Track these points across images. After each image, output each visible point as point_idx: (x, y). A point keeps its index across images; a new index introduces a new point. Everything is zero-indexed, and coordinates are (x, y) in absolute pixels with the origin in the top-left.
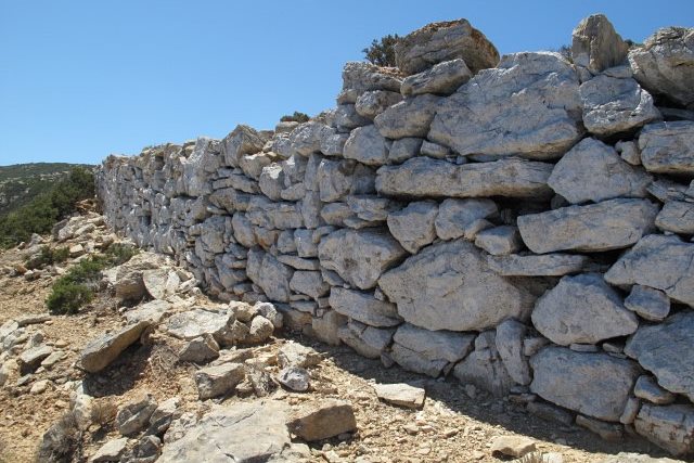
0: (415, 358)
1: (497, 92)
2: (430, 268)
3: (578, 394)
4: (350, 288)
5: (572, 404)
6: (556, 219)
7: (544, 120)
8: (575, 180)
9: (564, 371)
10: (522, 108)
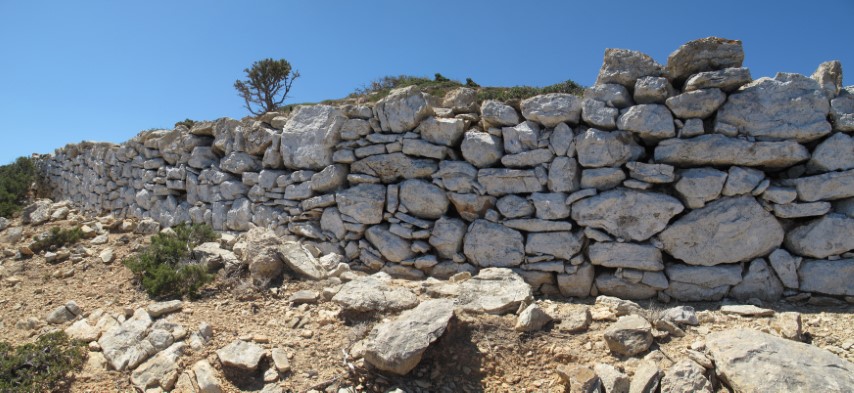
0: (694, 289)
1: (779, 96)
2: (722, 217)
3: (843, 285)
4: (625, 242)
5: (840, 291)
6: (825, 180)
7: (813, 119)
8: (834, 156)
9: (834, 272)
10: (797, 109)
